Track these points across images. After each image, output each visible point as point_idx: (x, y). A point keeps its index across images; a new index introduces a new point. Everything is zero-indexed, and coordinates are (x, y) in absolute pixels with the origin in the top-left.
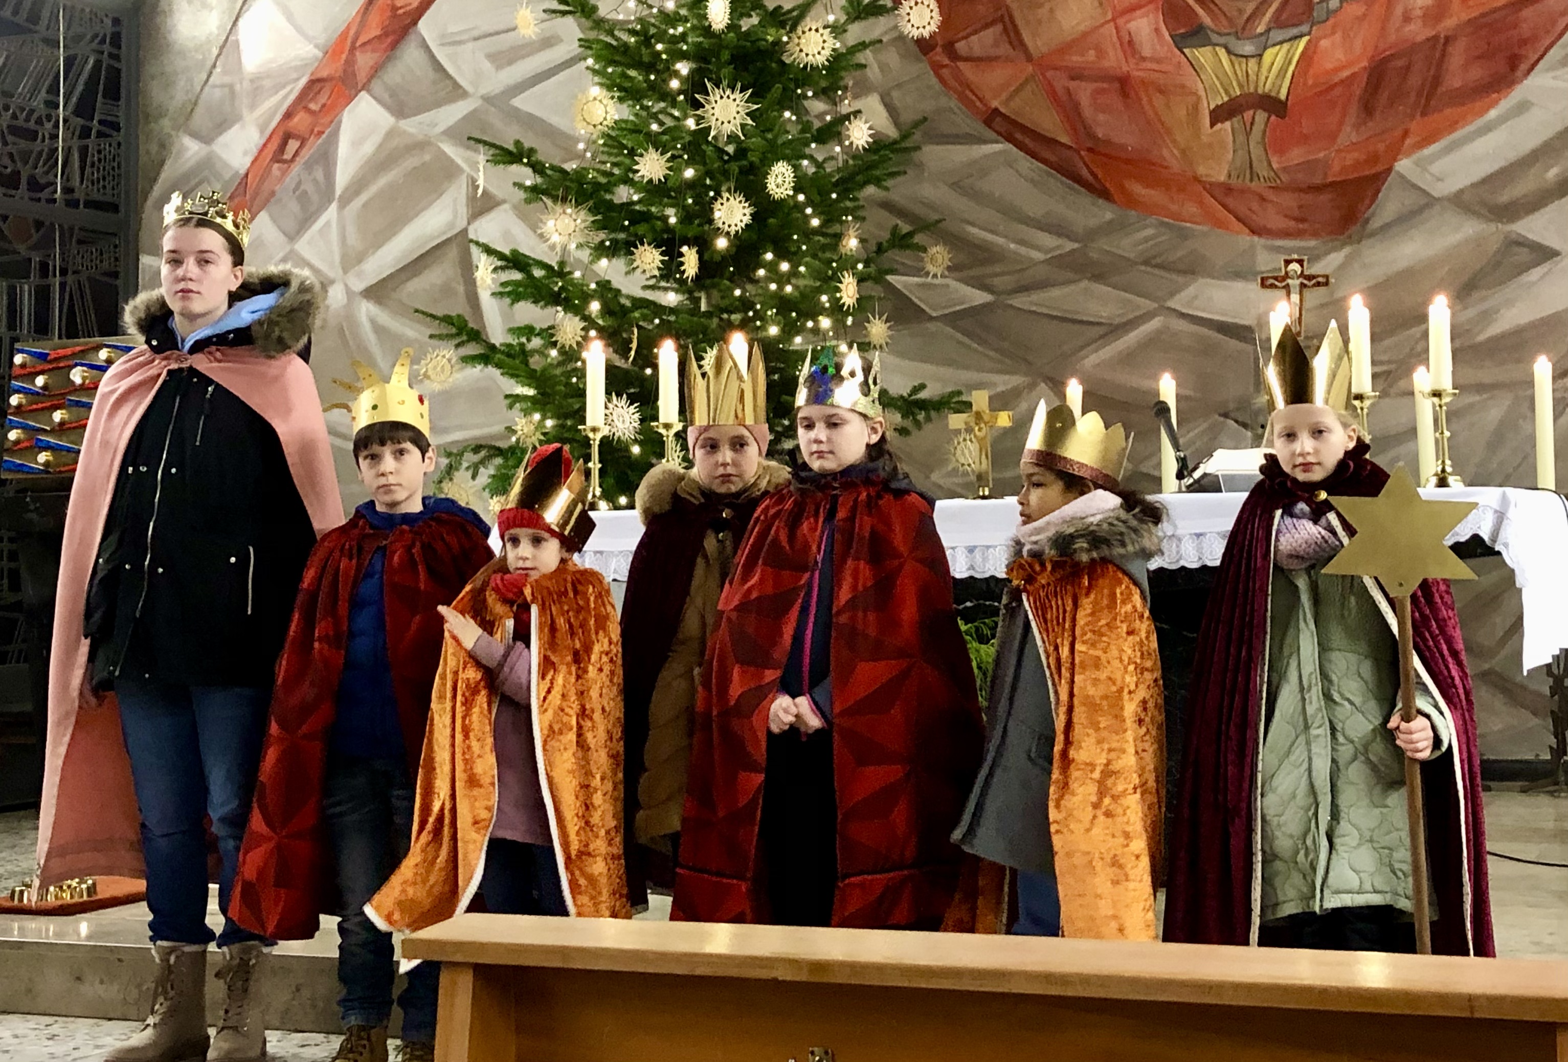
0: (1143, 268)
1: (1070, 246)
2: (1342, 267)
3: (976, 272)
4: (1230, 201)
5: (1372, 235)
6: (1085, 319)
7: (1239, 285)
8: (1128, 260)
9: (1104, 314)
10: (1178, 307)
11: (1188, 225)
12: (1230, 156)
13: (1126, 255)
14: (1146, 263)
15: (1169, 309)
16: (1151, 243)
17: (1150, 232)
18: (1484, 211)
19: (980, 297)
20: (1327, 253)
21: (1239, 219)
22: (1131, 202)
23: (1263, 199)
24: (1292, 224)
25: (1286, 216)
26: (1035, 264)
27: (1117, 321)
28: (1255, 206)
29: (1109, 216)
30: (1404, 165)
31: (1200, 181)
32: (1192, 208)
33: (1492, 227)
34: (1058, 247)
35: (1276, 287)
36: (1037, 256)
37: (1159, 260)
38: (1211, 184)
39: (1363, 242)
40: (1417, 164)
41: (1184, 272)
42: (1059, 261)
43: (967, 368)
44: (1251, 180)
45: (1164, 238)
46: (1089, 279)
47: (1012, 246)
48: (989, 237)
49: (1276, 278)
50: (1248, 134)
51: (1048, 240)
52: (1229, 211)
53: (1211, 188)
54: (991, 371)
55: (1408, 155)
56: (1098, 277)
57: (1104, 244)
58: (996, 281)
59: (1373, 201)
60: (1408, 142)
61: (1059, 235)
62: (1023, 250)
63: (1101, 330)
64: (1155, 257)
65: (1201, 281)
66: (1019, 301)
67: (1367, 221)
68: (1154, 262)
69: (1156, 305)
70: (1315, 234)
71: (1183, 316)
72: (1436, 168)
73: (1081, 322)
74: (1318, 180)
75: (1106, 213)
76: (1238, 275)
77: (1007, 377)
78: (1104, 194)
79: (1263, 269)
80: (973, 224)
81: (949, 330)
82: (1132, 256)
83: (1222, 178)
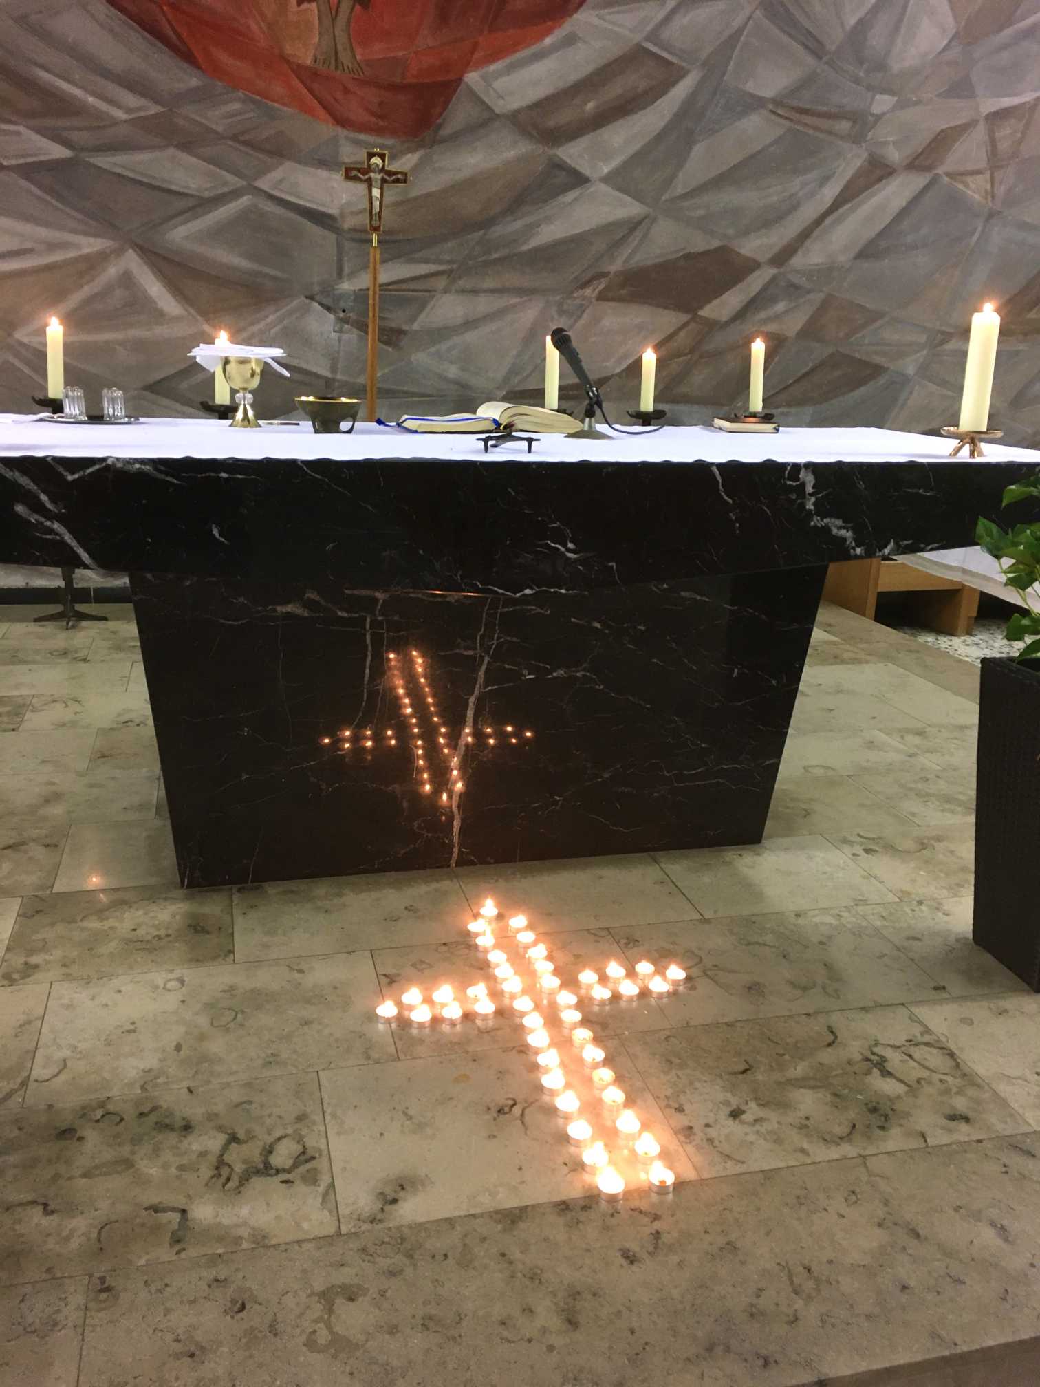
0: (231, 143)
1: (154, 109)
2: (416, 168)
3: (50, 122)
4: (316, 86)
5: (443, 141)
6: (173, 187)
7: (323, 173)
8: (216, 132)
9: (193, 186)
10: (265, 187)
11: (276, 105)
12: (316, 40)
13: (213, 126)
14: (235, 138)
15: (256, 188)
16: (239, 118)
17: (236, 106)
18: (534, 133)
19: (58, 152)
20: (403, 153)
21: (325, 108)
22: (216, 70)
23: (346, 91)
24: (373, 119)
25: (367, 109)
26: (115, 123)
27: (206, 194)
28: (339, 95)
29: (194, 82)
30: (472, 78)
31: (288, 62)
32: (278, 89)
33: (540, 149)
34: (139, 109)
35: (359, 179)
36: (121, 115)
37: (247, 137)
38: (299, 66)
39: (435, 147)
40: (483, 78)
41: (270, 153)
42: (142, 123)
43: (47, 224)
44: (337, 68)
45: (251, 115)
46: (177, 146)
47: (91, 99)
48: (65, 86)
49: (359, 170)
50: (334, 19)
51: (132, 100)
52: (314, 96)
53: (298, 70)
54: (74, 231)
55: (476, 67)
56: (187, 146)
57: (190, 111)
58: (75, 136)
59: (445, 108)
60: (476, 56)
61: (142, 94)
62: (103, 106)
63: (191, 203)
64: (243, 133)
65: (288, 165)
66: (103, 161)
67: (440, 127)
68: (242, 138)
69: (244, 183)
70: (393, 132)
71: (271, 197)
72: (500, 84)
73: (170, 191)
74: (398, 80)
75: (194, 80)
76: (323, 163)
77: (92, 240)
78: (188, 57)
79: (347, 160)
80: (43, 67)
81: (23, 183)
82: (220, 129)
83: (309, 61)
